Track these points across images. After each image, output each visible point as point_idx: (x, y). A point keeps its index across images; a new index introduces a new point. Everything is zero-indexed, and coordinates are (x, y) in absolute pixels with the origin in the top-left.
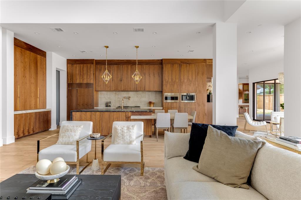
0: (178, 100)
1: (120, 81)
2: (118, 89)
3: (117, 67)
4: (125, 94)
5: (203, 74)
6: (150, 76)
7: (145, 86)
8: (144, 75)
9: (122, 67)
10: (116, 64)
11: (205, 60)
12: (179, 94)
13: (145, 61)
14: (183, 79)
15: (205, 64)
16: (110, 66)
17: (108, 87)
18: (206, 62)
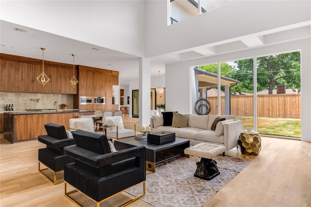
0: (91, 102)
1: (32, 82)
2: (29, 91)
3: (28, 66)
4: (33, 96)
5: (110, 82)
6: (66, 79)
7: (61, 89)
8: (60, 78)
9: (35, 67)
10: (27, 63)
11: (111, 71)
12: (92, 97)
13: (61, 64)
14: (95, 85)
15: (111, 74)
16: (19, 63)
17: (15, 88)
18: (112, 73)
